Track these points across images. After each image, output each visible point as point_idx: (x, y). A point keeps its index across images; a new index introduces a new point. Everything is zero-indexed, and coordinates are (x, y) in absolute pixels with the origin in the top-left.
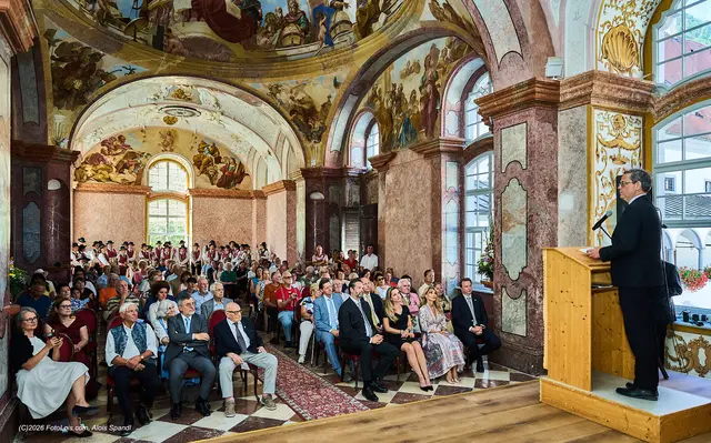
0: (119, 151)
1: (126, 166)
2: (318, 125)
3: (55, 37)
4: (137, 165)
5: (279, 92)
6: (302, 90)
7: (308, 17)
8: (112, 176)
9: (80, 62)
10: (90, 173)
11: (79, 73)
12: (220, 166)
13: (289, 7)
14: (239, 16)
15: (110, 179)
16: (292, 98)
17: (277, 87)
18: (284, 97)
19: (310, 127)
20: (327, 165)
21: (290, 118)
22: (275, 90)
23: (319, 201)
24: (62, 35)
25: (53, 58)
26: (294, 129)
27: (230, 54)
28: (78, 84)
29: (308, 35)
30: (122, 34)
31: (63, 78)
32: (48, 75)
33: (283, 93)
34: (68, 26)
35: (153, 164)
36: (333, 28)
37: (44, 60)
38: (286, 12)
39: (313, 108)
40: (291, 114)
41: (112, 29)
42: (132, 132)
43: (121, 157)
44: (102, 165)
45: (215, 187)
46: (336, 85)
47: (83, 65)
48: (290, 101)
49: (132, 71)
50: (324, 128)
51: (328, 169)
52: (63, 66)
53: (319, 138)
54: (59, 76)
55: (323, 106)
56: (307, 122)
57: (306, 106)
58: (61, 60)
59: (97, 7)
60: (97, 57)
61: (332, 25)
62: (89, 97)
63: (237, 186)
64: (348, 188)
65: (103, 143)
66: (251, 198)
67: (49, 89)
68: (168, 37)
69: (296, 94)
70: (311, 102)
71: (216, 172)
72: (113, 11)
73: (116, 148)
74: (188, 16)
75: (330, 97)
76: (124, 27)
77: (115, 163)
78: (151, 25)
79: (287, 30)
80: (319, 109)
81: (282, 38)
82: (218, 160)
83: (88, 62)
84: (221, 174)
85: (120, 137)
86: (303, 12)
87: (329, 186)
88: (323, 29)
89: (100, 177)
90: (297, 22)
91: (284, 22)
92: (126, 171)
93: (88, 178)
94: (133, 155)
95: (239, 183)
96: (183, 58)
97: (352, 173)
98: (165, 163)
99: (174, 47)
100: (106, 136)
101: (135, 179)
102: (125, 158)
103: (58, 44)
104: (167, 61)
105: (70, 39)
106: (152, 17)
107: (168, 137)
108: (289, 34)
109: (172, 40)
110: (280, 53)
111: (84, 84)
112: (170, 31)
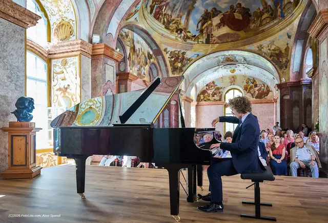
0: (212, 88)
1: (215, 94)
2: (284, 60)
3: (168, 50)
4: (220, 93)
5: (263, 48)
6: (273, 44)
7: (272, 7)
8: (210, 98)
9: (179, 56)
10: (202, 98)
11: (179, 61)
12: (257, 88)
13: (263, 5)
14: (241, 18)
15: (209, 100)
16: (269, 49)
17: (261, 46)
18: (265, 50)
19: (281, 62)
20: (291, 80)
21: (270, 59)
22: (261, 47)
23: (288, 100)
24: (170, 49)
25: (169, 58)
26: (273, 64)
27: (238, 37)
28: (179, 65)
29: (273, 16)
30: (193, 42)
31: (174, 64)
32: (168, 64)
33: (264, 48)
34: (171, 45)
35: (228, 92)
36: (284, 8)
37: (166, 59)
38: (261, 8)
39: (281, 52)
40: (270, 57)
41: (189, 41)
42: (217, 80)
43: (214, 90)
44: (206, 94)
45: (254, 99)
46: (289, 37)
47: (180, 58)
48: (269, 51)
49: (198, 55)
50: (288, 61)
51: (291, 82)
52: (173, 59)
53: (286, 67)
54: (172, 63)
55: (286, 49)
56: (279, 59)
57: (277, 52)
58: (172, 58)
59: (182, 35)
60: (184, 53)
61: (283, 7)
62: (184, 69)
63: (266, 97)
64: (304, 91)
65: (207, 85)
66: (273, 103)
67: (170, 68)
68: (212, 37)
69: (271, 47)
70: (279, 49)
71: (255, 92)
72: (189, 34)
73: (211, 87)
74: (219, 26)
75: (287, 44)
76: (193, 39)
77: (211, 93)
78: (204, 35)
79: (264, 17)
80: (283, 52)
81: (261, 22)
82: (256, 86)
83: (181, 56)
84: (257, 92)
85: (213, 82)
86: (270, 6)
87: (292, 91)
88: (279, 10)
89: (206, 99)
90: (268, 12)
91: (262, 14)
92: (215, 96)
93: (202, 100)
94: (218, 89)
95: (267, 95)
96: (218, 44)
97: (304, 82)
98: (233, 90)
99: (214, 41)
100: (208, 83)
101: (219, 99)
102: (215, 90)
103: (169, 53)
104: (212, 48)
105: (173, 50)
106: (205, 32)
107: (232, 79)
108: (264, 19)
109: (214, 38)
110: (261, 29)
111: (182, 64)
112: (212, 35)
